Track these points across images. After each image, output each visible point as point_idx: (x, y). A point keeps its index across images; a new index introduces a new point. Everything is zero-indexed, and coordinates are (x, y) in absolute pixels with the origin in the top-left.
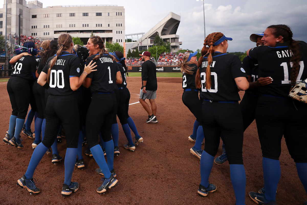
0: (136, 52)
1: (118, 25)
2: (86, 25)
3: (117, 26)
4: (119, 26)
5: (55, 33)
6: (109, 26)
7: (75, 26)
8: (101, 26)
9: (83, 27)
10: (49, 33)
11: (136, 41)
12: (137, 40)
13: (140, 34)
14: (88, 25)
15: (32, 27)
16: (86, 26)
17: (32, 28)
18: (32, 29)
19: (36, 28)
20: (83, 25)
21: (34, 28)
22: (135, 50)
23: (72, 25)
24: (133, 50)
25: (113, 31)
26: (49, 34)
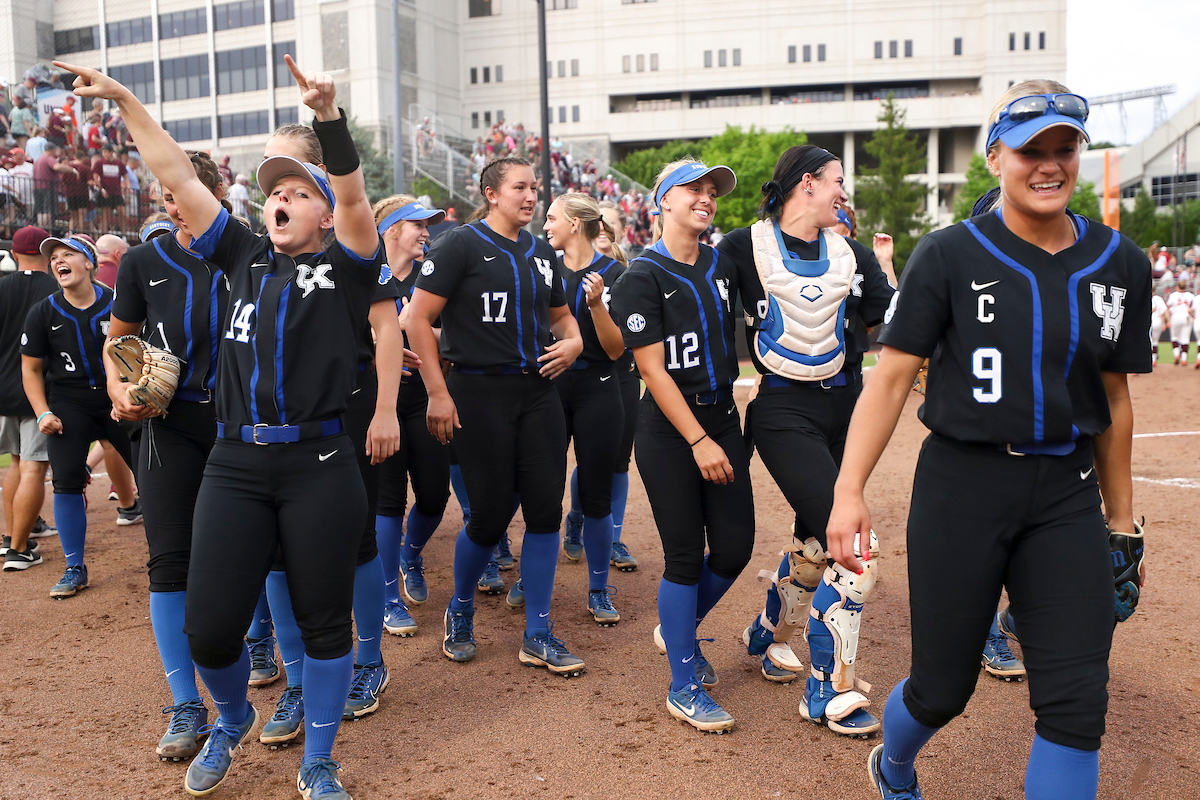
0: (1135, 214)
1: (1019, 42)
2: (807, 49)
3: (1012, 47)
4: (1027, 47)
5: (612, 110)
6: (958, 50)
7: (737, 63)
8: (908, 53)
9: (792, 65)
10: (576, 110)
11: (1107, 146)
12: (1113, 141)
13: (1140, 96)
14: (822, 49)
15: (474, 72)
16: (807, 59)
17: (474, 80)
18: (474, 86)
19: (499, 79)
20: (792, 50)
21: (487, 78)
22: (1130, 205)
23: (722, 53)
24: (1121, 205)
25: (984, 84)
26: (576, 118)
